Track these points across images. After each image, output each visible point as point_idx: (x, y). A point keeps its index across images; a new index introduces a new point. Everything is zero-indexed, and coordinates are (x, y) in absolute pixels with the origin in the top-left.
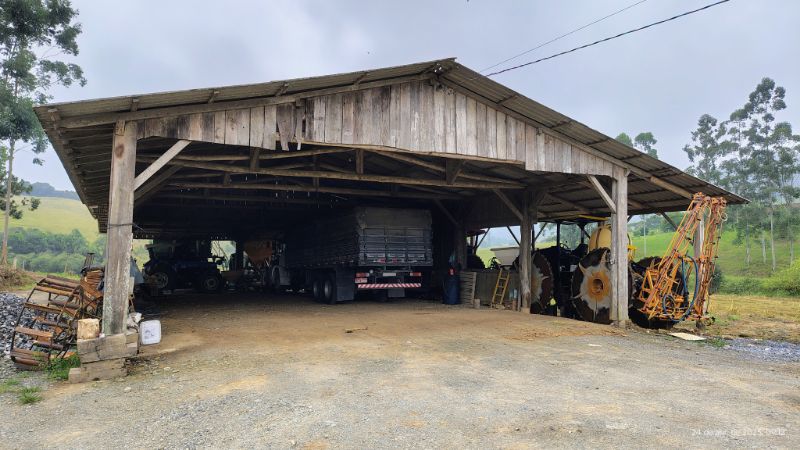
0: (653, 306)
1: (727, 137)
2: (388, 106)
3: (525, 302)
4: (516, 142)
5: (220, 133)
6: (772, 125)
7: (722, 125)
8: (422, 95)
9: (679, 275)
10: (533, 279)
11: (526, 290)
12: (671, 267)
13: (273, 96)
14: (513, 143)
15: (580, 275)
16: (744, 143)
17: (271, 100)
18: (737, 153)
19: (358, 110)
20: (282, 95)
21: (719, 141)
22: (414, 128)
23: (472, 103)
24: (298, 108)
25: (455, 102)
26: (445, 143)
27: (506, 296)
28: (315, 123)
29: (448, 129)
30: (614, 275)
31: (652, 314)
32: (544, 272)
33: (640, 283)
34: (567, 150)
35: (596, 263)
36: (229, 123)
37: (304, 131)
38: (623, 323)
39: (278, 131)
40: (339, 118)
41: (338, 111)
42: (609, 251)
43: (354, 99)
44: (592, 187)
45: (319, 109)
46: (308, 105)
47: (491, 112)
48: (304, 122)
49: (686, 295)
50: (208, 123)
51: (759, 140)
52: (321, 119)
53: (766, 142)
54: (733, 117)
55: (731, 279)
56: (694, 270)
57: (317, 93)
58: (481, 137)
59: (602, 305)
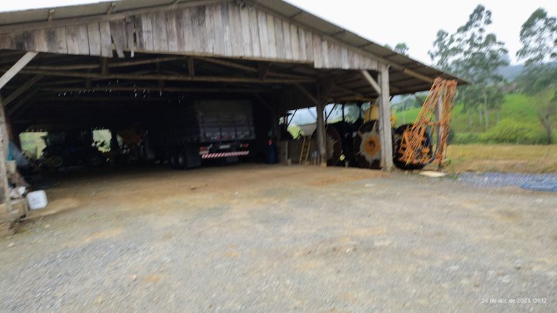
0: (409, 156)
1: (455, 44)
2: (204, 21)
3: (323, 159)
4: (307, 47)
5: (63, 45)
6: (484, 35)
7: (452, 36)
8: (230, 12)
9: (426, 135)
10: (327, 144)
11: (323, 151)
12: (420, 129)
13: (106, 14)
14: (304, 48)
15: (359, 139)
16: (467, 47)
17: (104, 18)
18: (463, 53)
19: (179, 25)
20: (112, 13)
21: (451, 47)
22: (227, 38)
23: (270, 18)
24: (127, 24)
25: (257, 18)
26: (252, 49)
27: (309, 156)
28: (145, 36)
29: (253, 38)
30: (382, 137)
31: (408, 161)
32: (335, 138)
33: (399, 142)
34: (344, 53)
35: (370, 130)
36: (70, 36)
37: (135, 41)
38: (389, 168)
39: (113, 42)
40: (164, 31)
41: (163, 25)
42: (378, 122)
43: (174, 16)
44: (364, 78)
45: (146, 25)
46: (136, 22)
47: (286, 25)
48: (135, 35)
49: (431, 147)
50: (51, 37)
51: (476, 45)
52: (148, 32)
53: (481, 46)
54: (459, 30)
55: (460, 135)
56: (435, 131)
57: (143, 11)
58: (279, 43)
59: (375, 157)
